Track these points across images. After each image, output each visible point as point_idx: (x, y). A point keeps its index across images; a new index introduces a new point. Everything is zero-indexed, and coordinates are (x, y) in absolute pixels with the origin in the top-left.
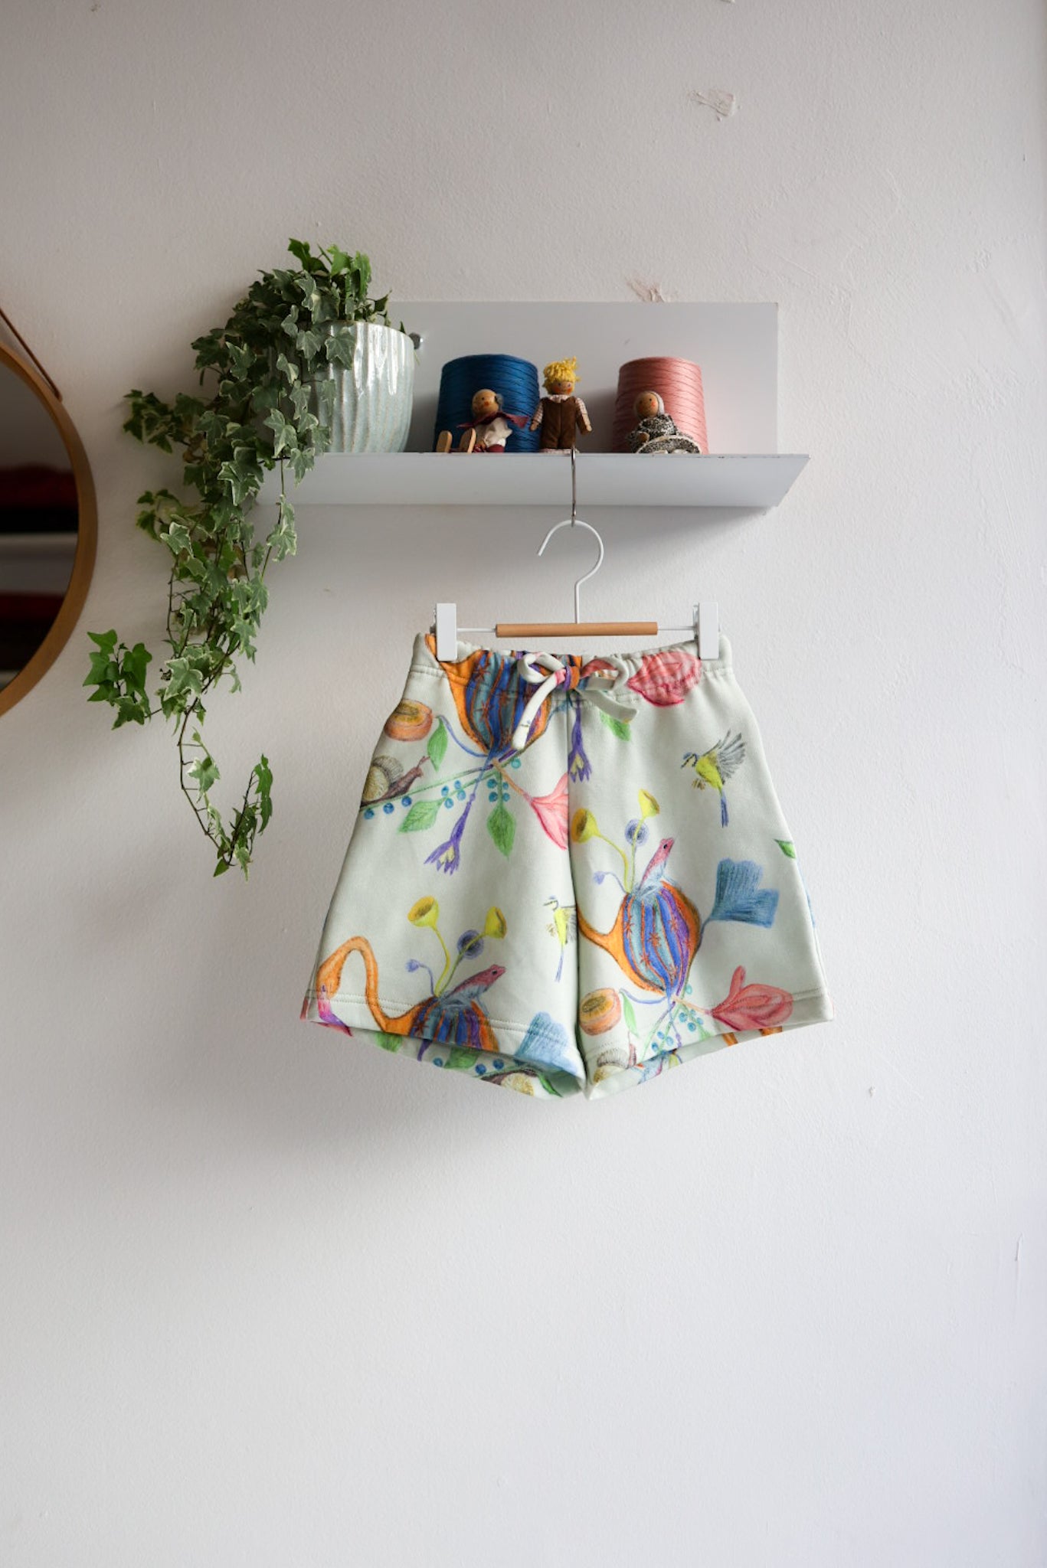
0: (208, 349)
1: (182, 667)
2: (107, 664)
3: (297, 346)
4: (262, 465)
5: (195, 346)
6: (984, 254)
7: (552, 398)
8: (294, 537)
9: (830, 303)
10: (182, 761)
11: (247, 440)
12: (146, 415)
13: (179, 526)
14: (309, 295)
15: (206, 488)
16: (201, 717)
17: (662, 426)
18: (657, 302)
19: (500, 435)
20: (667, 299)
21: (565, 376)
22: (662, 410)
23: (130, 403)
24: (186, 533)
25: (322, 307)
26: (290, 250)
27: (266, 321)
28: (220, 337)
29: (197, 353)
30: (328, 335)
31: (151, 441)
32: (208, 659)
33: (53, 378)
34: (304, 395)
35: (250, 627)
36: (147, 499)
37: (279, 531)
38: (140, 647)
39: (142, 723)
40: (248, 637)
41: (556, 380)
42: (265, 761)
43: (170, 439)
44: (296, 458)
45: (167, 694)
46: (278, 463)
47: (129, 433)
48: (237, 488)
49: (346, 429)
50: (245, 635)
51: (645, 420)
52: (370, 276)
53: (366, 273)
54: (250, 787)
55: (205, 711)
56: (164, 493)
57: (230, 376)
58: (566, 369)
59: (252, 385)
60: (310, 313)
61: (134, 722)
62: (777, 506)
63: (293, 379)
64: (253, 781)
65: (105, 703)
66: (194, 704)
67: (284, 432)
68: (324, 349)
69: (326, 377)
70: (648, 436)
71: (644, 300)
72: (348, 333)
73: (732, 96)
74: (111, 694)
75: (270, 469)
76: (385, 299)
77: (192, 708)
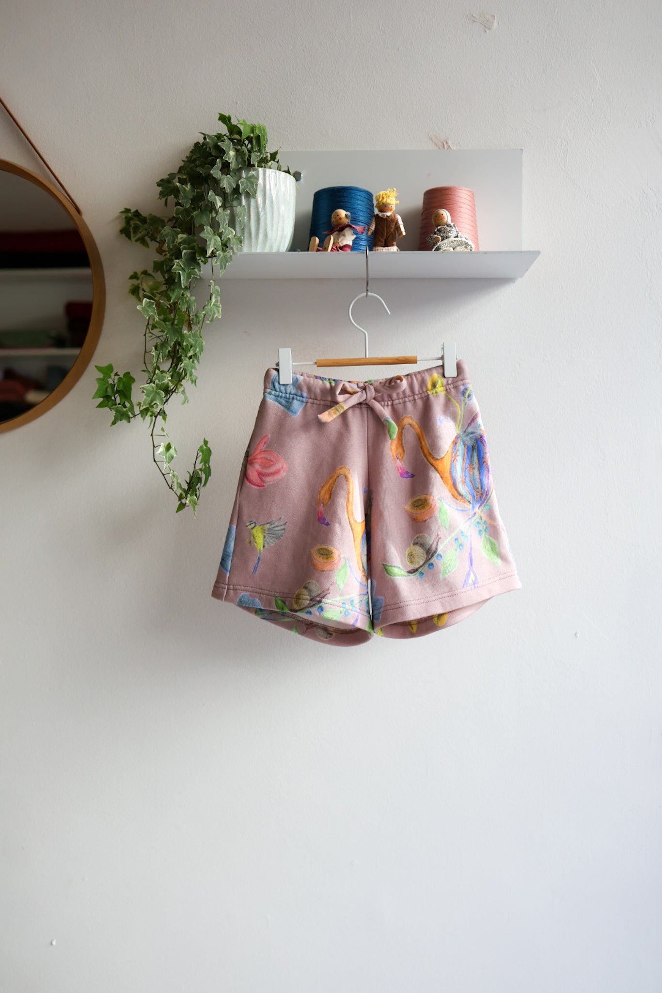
0: (167, 187)
1: (151, 389)
2: (107, 385)
3: (221, 185)
4: (200, 261)
5: (159, 185)
6: (651, 115)
7: (380, 214)
8: (220, 307)
9: (555, 149)
10: (154, 445)
11: (190, 246)
12: (133, 224)
13: (149, 300)
14: (228, 152)
15: (166, 275)
16: (164, 419)
17: (449, 232)
18: (448, 149)
19: (348, 239)
20: (453, 148)
21: (389, 201)
22: (449, 222)
23: (124, 216)
24: (153, 305)
25: (236, 160)
26: (219, 119)
27: (202, 169)
28: (174, 179)
29: (160, 189)
30: (241, 177)
31: (137, 241)
32: (168, 383)
33: (76, 201)
34: (226, 217)
35: (193, 364)
36: (134, 276)
37: (209, 305)
38: (127, 374)
39: (129, 422)
40: (192, 370)
41: (383, 204)
42: (206, 442)
43: (147, 239)
44: (220, 257)
45: (143, 406)
46: (210, 260)
47: (123, 235)
48: (184, 277)
49: (253, 235)
50: (190, 369)
51: (439, 228)
52: (267, 138)
53: (264, 137)
54: (197, 458)
55: (166, 415)
56: (145, 273)
57: (179, 204)
58: (389, 196)
59: (194, 209)
60: (229, 163)
61: (124, 422)
62: (522, 277)
63: (218, 207)
64: (199, 455)
65: (107, 409)
66: (160, 411)
67: (213, 241)
68: (238, 186)
69: (240, 204)
70: (441, 238)
71: (439, 148)
72: (253, 175)
73: (494, 16)
74: (110, 403)
75: (205, 264)
76: (276, 153)
77: (159, 413)
